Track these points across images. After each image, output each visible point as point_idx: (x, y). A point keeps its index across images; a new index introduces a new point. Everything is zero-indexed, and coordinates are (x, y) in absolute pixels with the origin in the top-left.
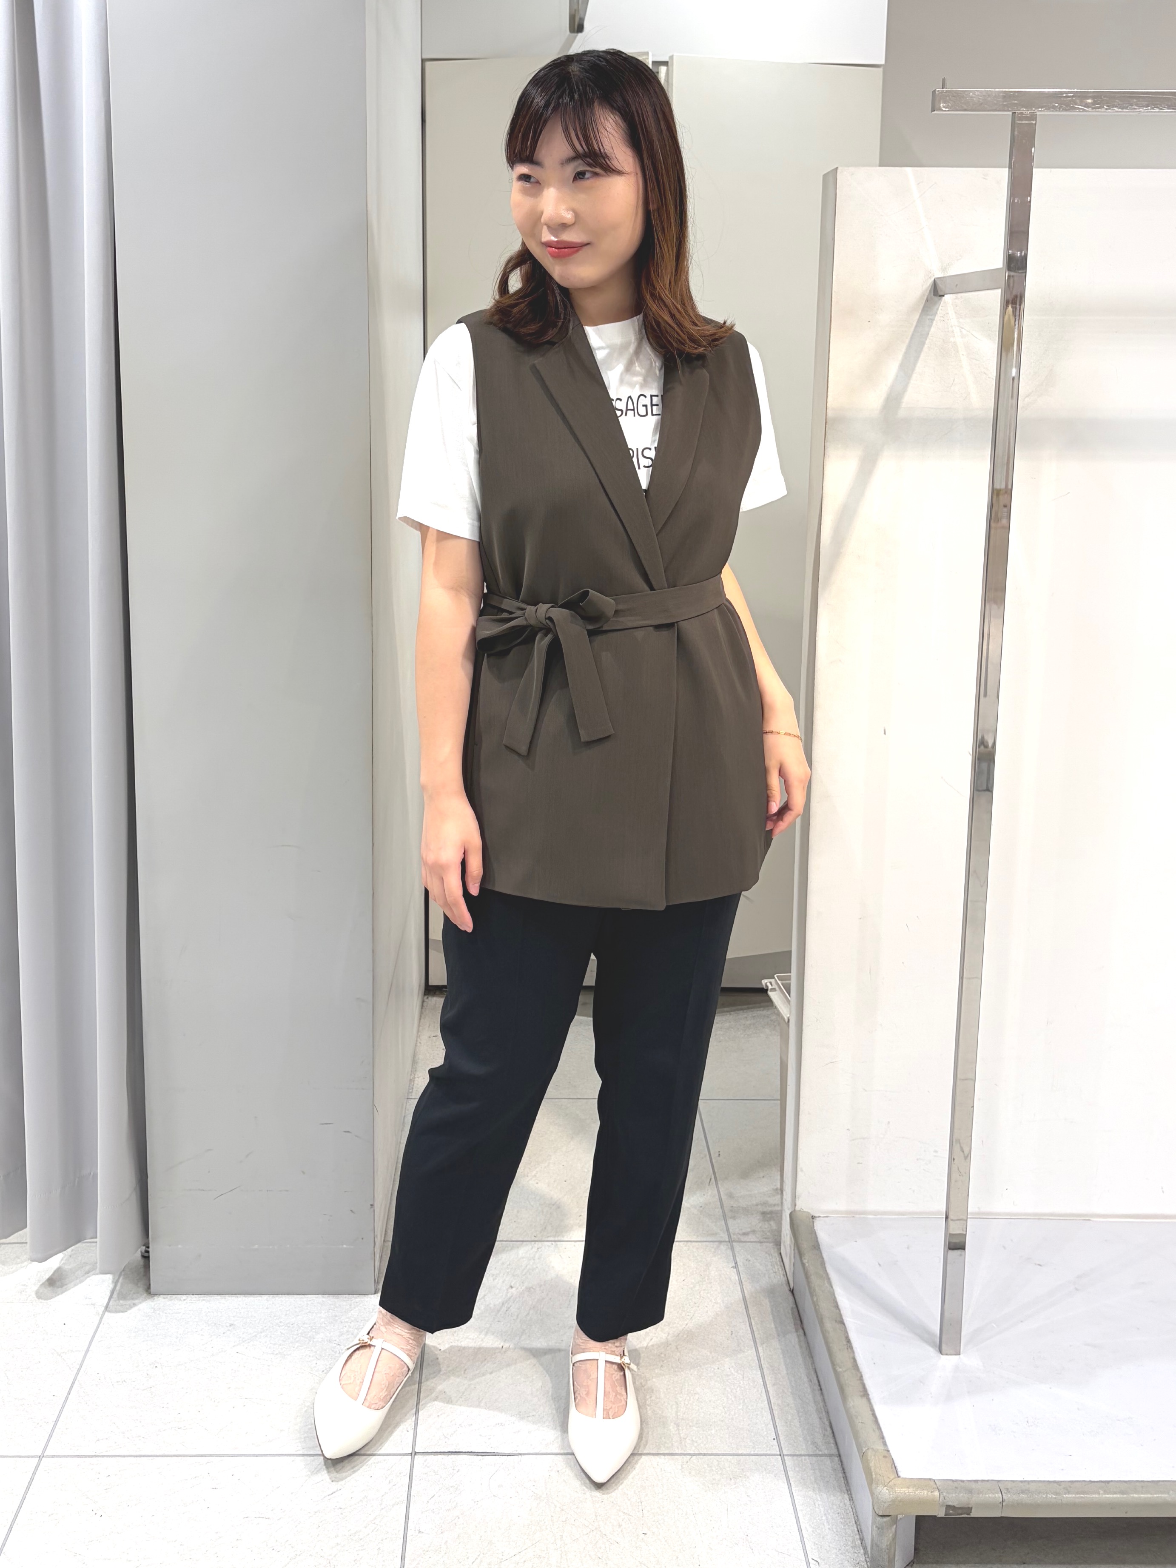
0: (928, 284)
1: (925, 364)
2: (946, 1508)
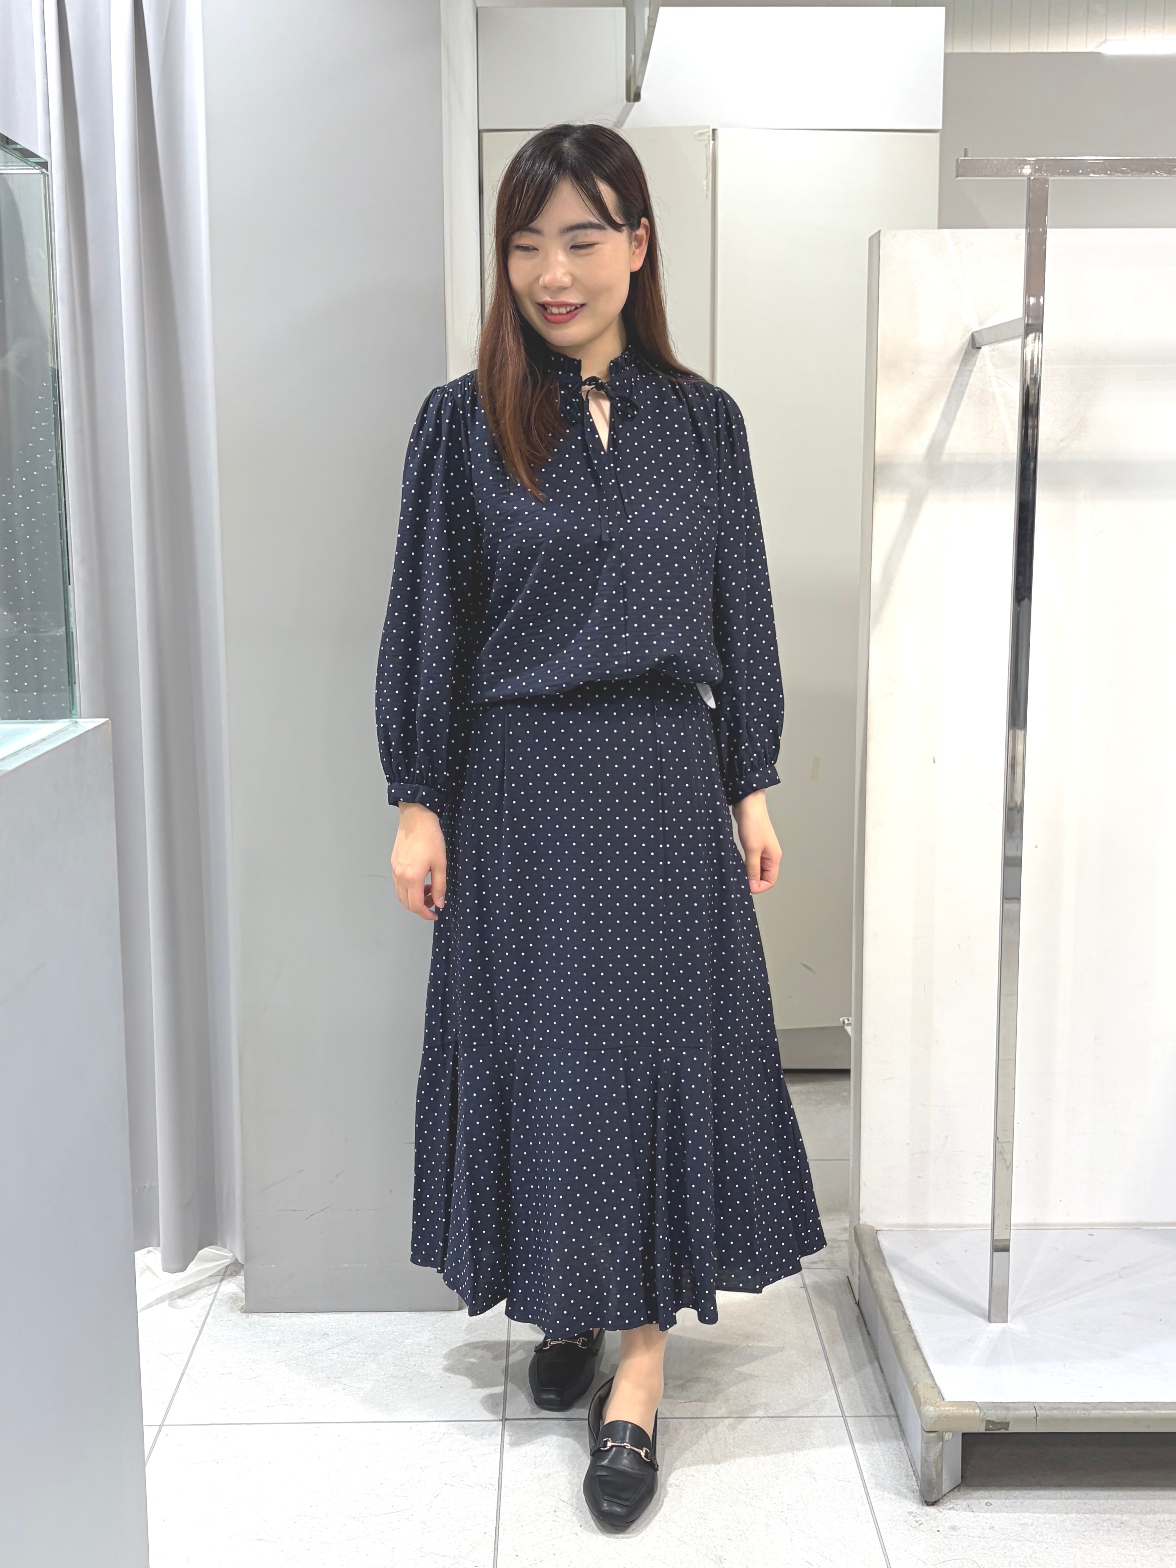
0: (966, 339)
1: (966, 412)
2: (986, 1423)
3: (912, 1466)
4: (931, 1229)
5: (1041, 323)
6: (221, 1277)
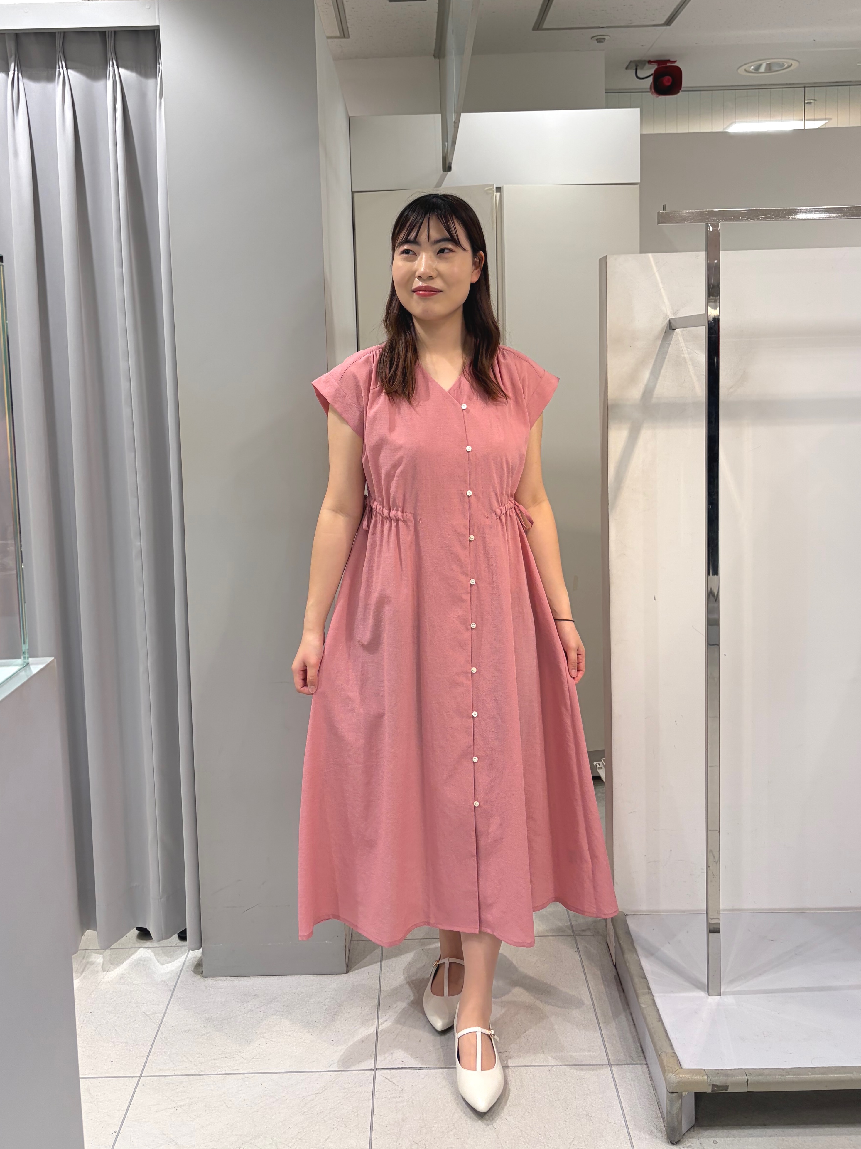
0: (665, 323)
1: (666, 372)
2: (712, 1086)
3: (659, 1109)
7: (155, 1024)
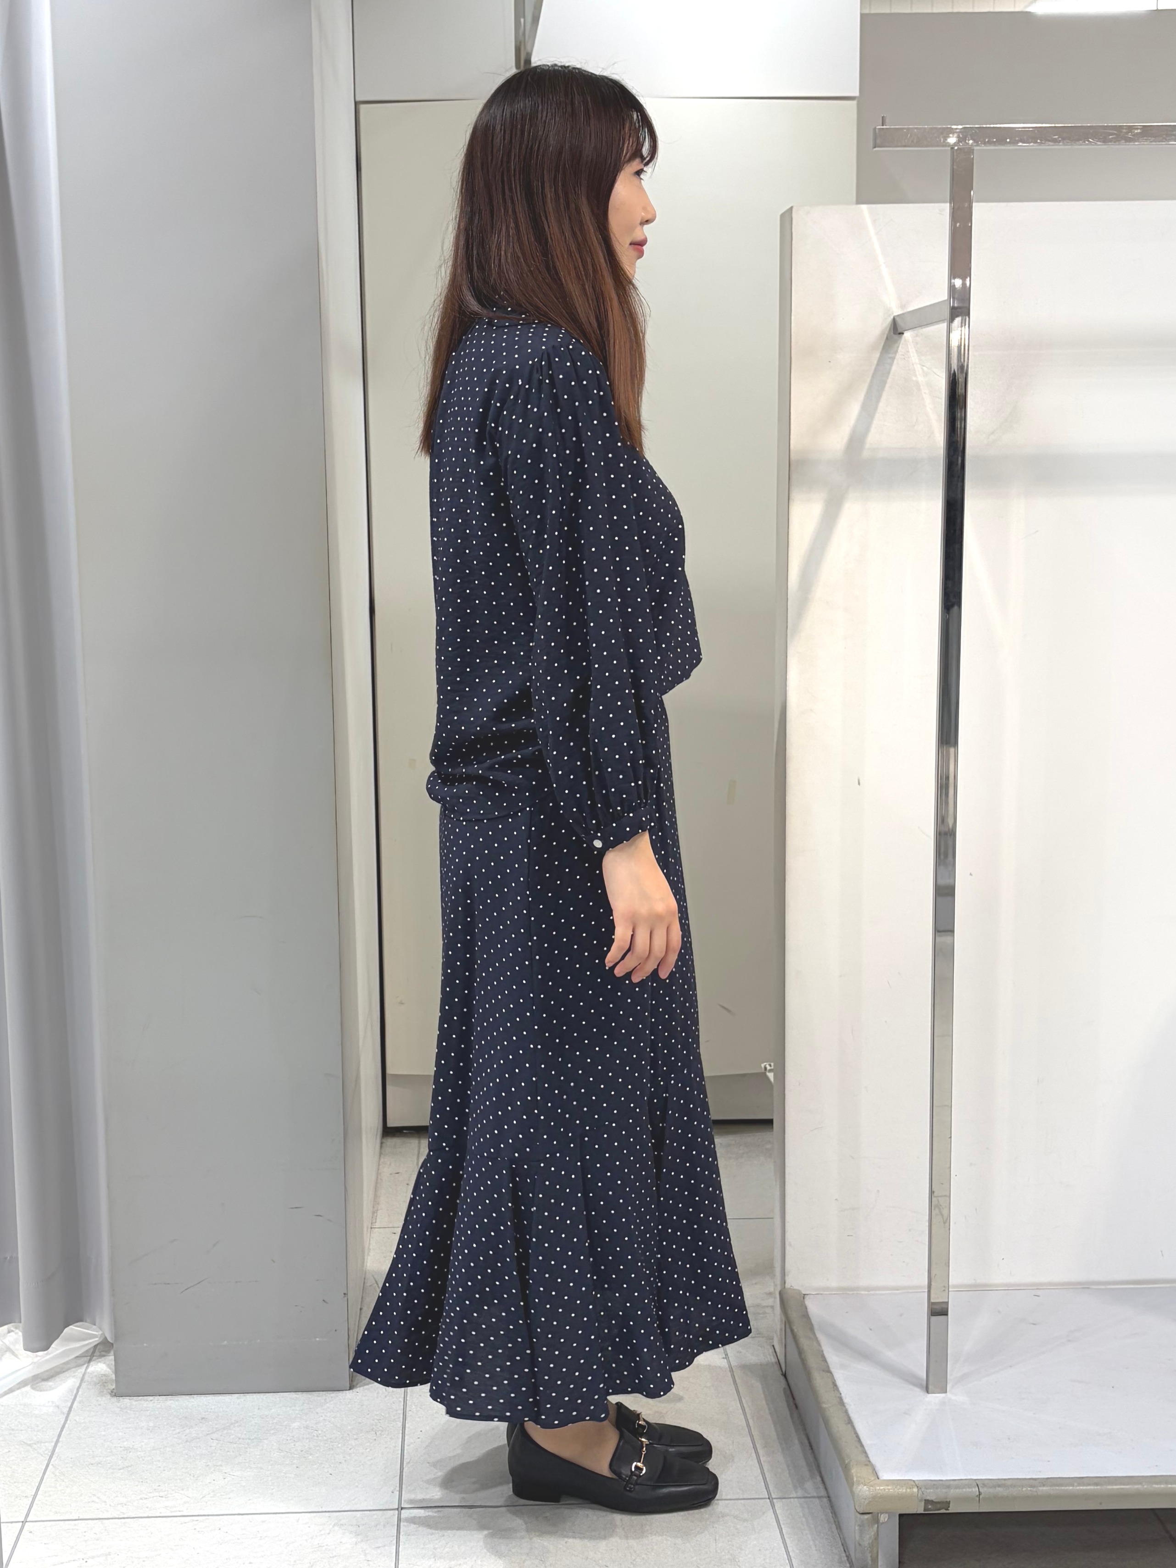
0: (887, 322)
1: (887, 405)
2: (925, 1503)
3: (845, 1551)
4: (863, 1292)
5: (967, 305)
6: (89, 1358)
7: (42, 1455)
